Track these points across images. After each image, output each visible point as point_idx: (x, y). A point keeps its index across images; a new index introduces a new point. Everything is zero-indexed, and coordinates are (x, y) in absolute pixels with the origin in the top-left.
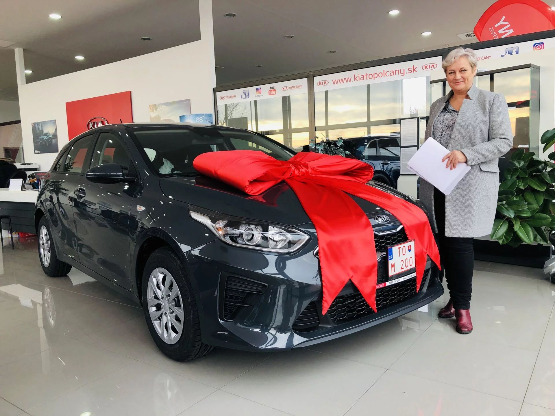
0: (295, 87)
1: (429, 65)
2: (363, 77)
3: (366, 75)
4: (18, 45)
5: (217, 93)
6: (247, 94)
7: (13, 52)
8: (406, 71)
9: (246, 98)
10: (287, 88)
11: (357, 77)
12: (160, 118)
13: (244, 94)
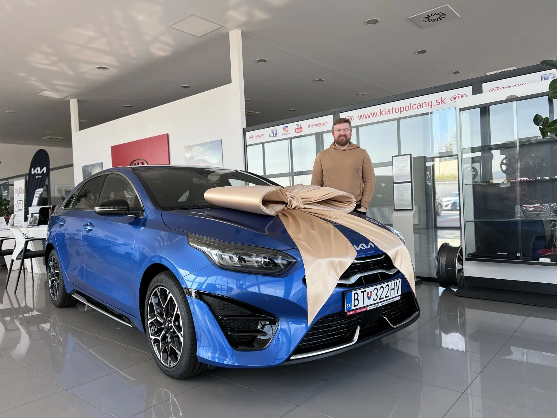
0: (321, 124)
1: (458, 95)
2: (389, 111)
3: (392, 109)
4: (73, 96)
5: (246, 133)
6: (275, 133)
7: (68, 102)
8: (434, 103)
9: (273, 137)
10: (313, 125)
11: (383, 111)
12: (194, 158)
13: (272, 133)
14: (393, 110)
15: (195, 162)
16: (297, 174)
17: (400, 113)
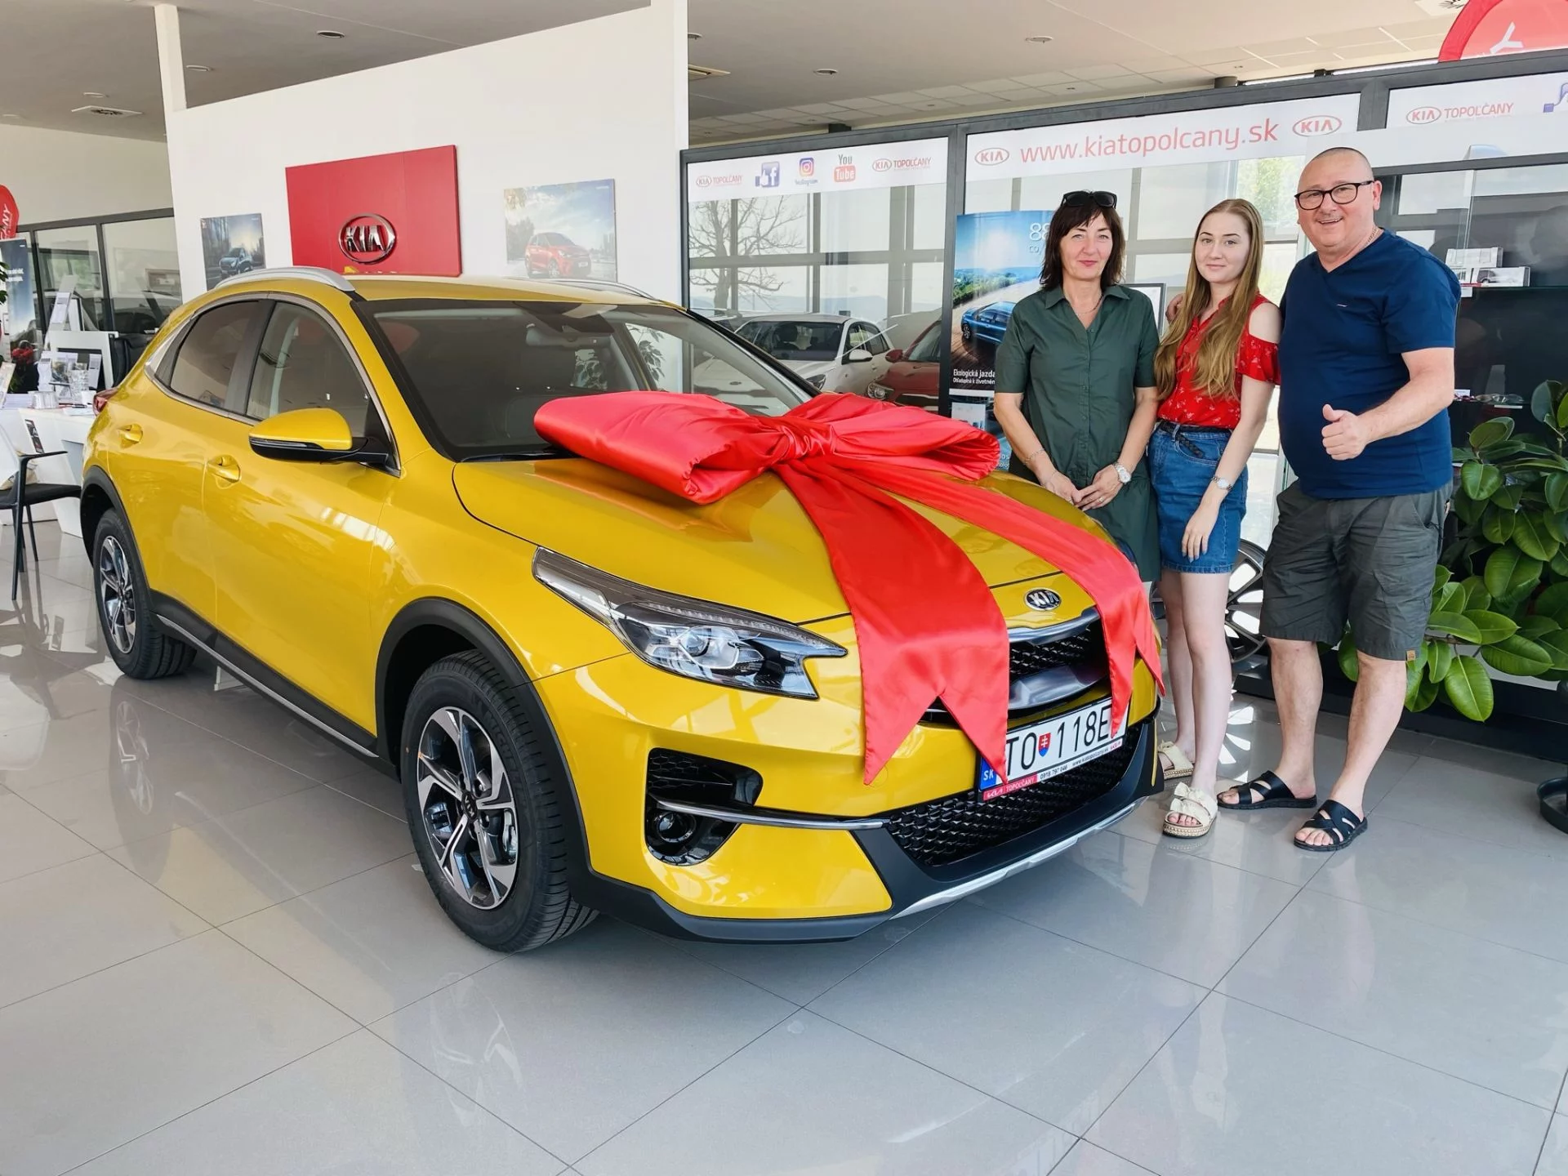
0: (911, 161)
1: (1317, 119)
2: (1111, 144)
3: (1121, 140)
6: (773, 175)
8: (1245, 134)
9: (769, 185)
10: (889, 164)
11: (1095, 143)
12: (532, 228)
13: (766, 174)
14: (1124, 142)
15: (535, 239)
16: (830, 261)
17: (1142, 154)
